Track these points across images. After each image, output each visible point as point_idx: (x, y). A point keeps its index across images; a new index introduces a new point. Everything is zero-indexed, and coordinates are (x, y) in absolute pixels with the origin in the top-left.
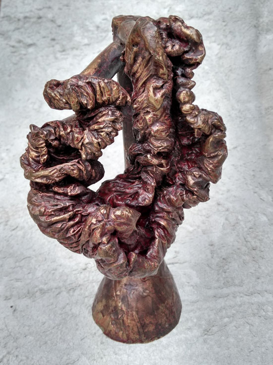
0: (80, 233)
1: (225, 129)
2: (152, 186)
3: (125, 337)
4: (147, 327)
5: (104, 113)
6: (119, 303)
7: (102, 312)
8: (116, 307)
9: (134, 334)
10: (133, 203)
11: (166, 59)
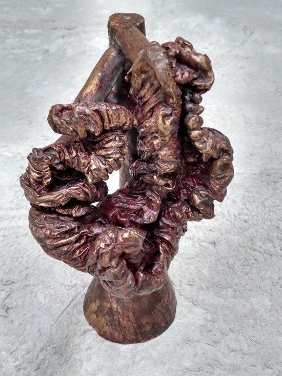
0: (86, 253)
1: (233, 152)
2: (157, 204)
3: (121, 338)
4: (143, 327)
5: (111, 138)
6: (115, 304)
7: (95, 312)
8: (111, 309)
9: (130, 334)
10: (139, 220)
11: (176, 88)
